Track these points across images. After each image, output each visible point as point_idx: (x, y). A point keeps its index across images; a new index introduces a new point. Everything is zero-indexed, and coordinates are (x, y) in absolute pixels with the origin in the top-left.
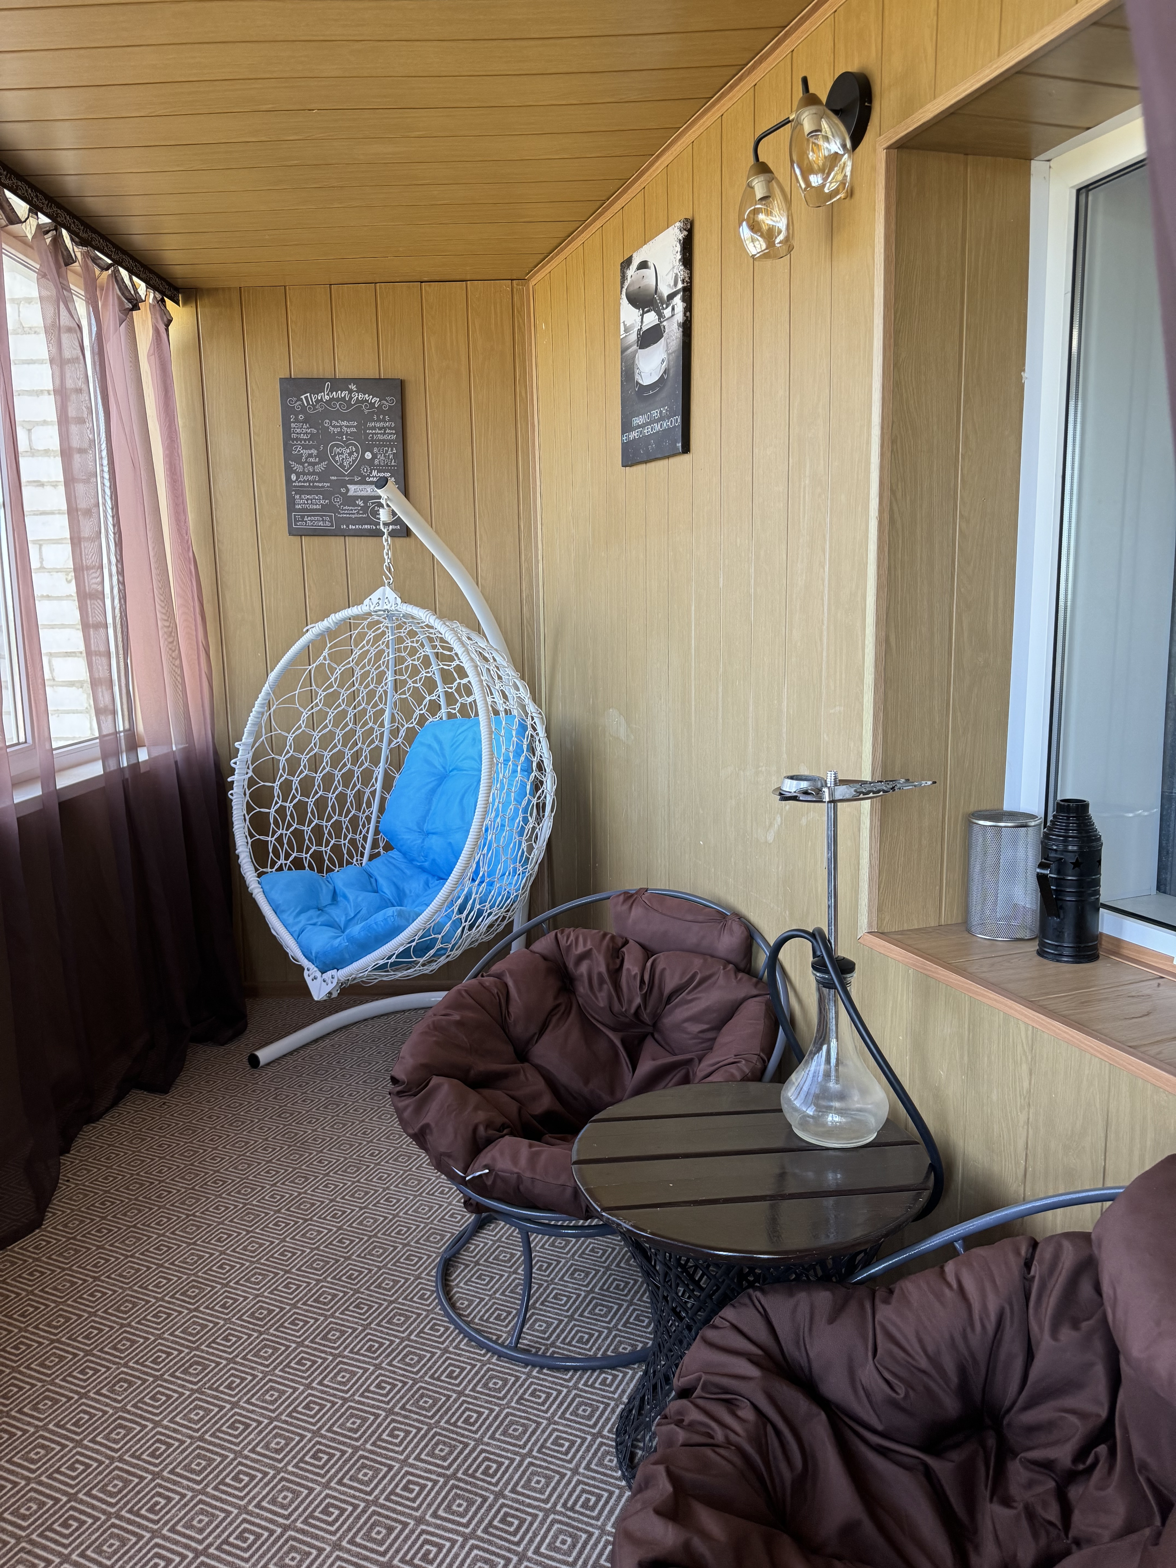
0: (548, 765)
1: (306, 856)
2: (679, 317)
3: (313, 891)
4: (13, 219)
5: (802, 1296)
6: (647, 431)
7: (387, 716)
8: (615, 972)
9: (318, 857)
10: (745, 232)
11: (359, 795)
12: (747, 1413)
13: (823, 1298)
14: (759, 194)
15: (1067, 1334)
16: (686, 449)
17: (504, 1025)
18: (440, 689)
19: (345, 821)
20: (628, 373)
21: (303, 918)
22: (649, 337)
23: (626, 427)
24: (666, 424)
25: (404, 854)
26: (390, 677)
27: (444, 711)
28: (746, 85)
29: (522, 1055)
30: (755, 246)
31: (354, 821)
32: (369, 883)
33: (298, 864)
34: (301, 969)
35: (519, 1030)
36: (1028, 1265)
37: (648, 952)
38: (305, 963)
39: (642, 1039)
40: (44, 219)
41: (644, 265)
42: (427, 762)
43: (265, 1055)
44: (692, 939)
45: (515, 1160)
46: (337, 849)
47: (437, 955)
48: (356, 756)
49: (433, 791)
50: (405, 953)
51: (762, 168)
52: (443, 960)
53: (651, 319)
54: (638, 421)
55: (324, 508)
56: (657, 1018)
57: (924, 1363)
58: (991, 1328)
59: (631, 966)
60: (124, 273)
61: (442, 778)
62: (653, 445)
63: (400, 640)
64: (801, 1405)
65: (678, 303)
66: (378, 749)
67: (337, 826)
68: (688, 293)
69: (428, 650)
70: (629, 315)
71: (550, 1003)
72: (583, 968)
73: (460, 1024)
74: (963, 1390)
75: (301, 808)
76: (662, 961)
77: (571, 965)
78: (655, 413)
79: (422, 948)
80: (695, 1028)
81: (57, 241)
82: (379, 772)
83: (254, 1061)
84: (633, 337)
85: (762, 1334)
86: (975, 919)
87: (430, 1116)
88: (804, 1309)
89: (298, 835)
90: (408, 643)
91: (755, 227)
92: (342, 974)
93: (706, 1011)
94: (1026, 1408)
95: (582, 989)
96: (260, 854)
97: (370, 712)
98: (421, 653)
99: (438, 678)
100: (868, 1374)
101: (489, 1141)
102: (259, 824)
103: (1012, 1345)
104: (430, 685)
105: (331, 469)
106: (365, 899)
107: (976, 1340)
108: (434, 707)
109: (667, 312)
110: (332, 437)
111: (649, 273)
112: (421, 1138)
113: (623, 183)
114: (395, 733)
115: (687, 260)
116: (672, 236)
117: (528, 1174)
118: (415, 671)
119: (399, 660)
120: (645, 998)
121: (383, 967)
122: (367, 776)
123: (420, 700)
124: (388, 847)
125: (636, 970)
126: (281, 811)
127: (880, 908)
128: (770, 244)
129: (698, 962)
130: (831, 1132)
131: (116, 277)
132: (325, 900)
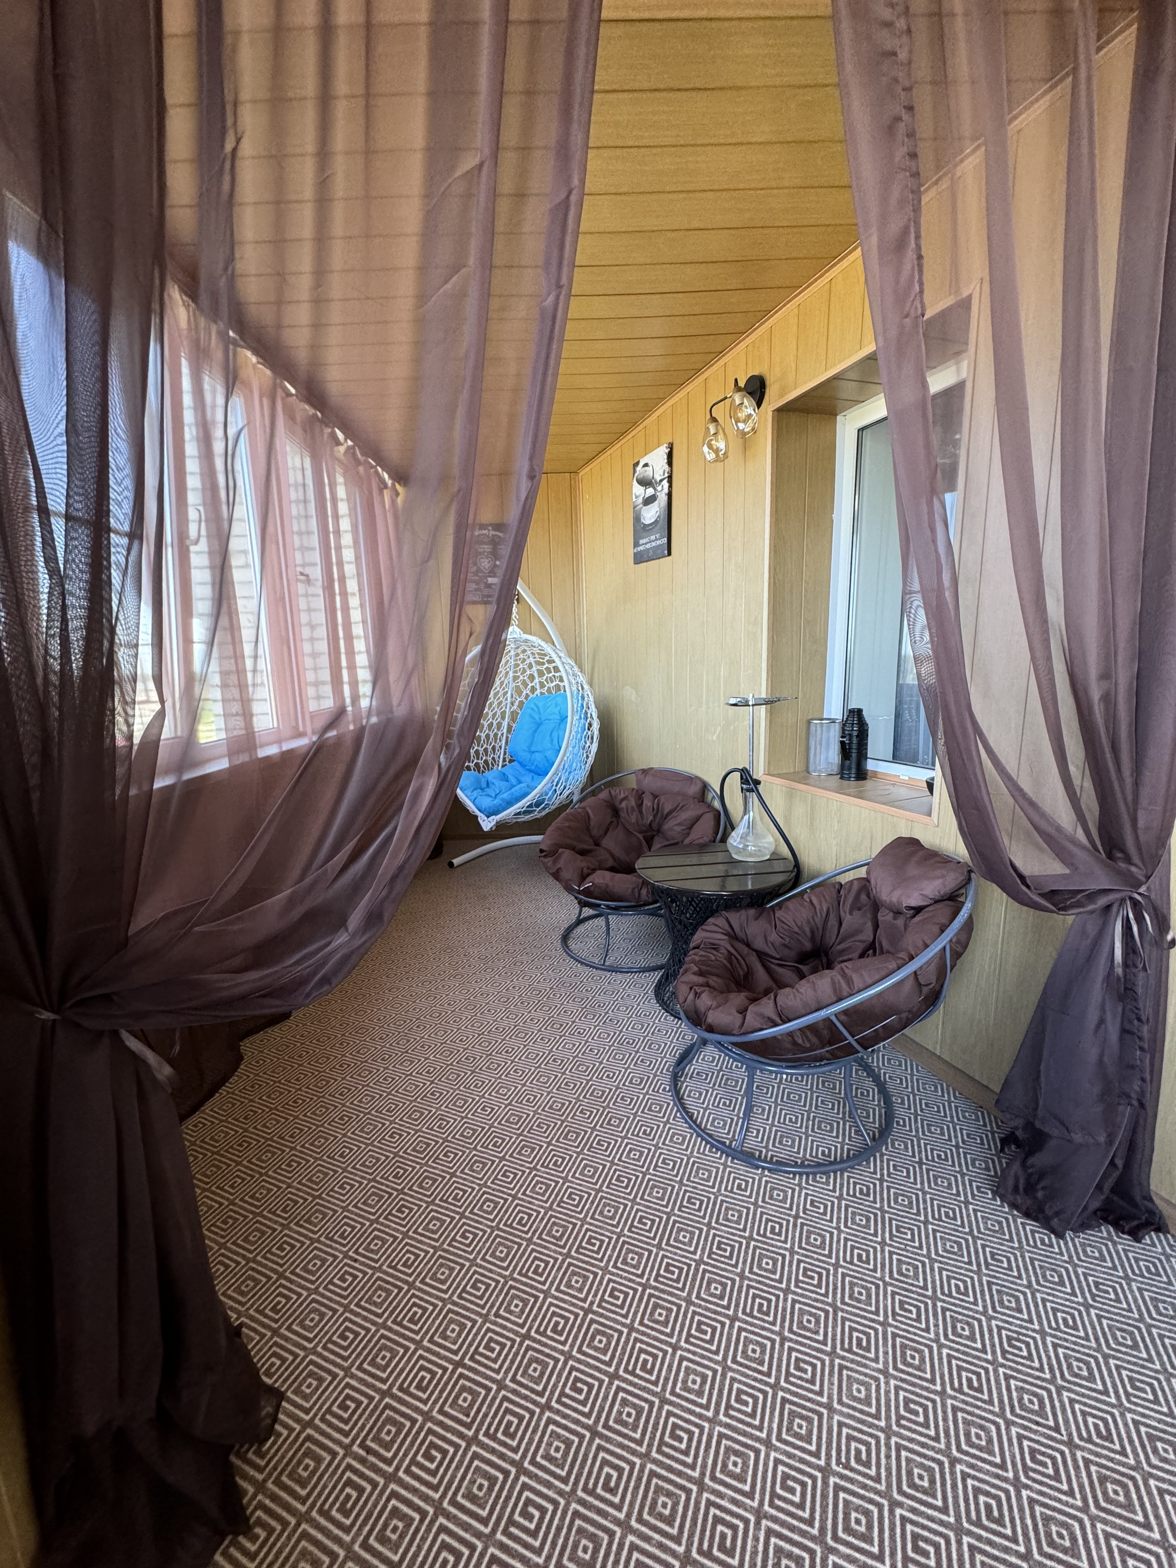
0: (595, 715)
2: (666, 490)
3: (478, 781)
5: (743, 911)
6: (648, 546)
7: (509, 695)
8: (640, 805)
10: (706, 449)
11: (496, 735)
12: (724, 951)
13: (752, 912)
14: (712, 432)
15: (856, 913)
16: (669, 554)
17: (588, 829)
18: (537, 680)
19: (490, 748)
20: (637, 519)
21: (475, 793)
22: (649, 501)
23: (636, 544)
24: (659, 542)
25: (521, 764)
26: (511, 674)
27: (538, 692)
28: (701, 379)
29: (597, 844)
30: (711, 456)
31: (494, 748)
32: (504, 777)
34: (476, 817)
35: (595, 832)
36: (839, 892)
37: (655, 797)
38: (478, 813)
39: (653, 837)
40: (350, 443)
41: (646, 465)
42: (531, 716)
43: (456, 861)
44: (676, 789)
45: (604, 878)
46: (486, 762)
47: (544, 808)
48: (494, 715)
49: (535, 731)
50: (530, 806)
51: (714, 420)
52: (547, 811)
53: (650, 491)
54: (641, 542)
55: (476, 590)
56: (660, 826)
57: (796, 929)
58: (824, 915)
59: (647, 802)
60: (379, 469)
61: (539, 725)
62: (654, 552)
63: (517, 655)
64: (745, 950)
65: (665, 484)
66: (504, 712)
67: (486, 750)
68: (670, 479)
69: (532, 660)
70: (638, 490)
71: (608, 821)
72: (624, 805)
73: (569, 827)
74: (813, 939)
76: (663, 799)
77: (617, 803)
78: (653, 537)
79: (538, 804)
80: (678, 829)
81: (354, 454)
82: (505, 724)
83: (451, 865)
84: (640, 500)
85: (727, 927)
86: (811, 768)
87: (561, 864)
88: (743, 917)
90: (521, 656)
91: (710, 447)
92: (498, 817)
93: (685, 820)
94: (839, 943)
95: (623, 814)
97: (501, 693)
98: (528, 662)
99: (536, 675)
100: (773, 937)
101: (588, 875)
103: (833, 922)
104: (532, 678)
105: (479, 570)
106: (504, 784)
107: (819, 921)
108: (533, 689)
109: (659, 488)
110: (480, 553)
111: (649, 470)
112: (556, 876)
113: (635, 424)
114: (512, 704)
115: (670, 463)
116: (663, 450)
117: (610, 884)
118: (524, 671)
119: (517, 665)
120: (655, 816)
121: (519, 814)
122: (499, 726)
123: (526, 685)
124: (511, 761)
125: (649, 804)
127: (769, 763)
128: (717, 456)
129: (680, 798)
130: (751, 855)
131: (377, 472)
132: (484, 785)
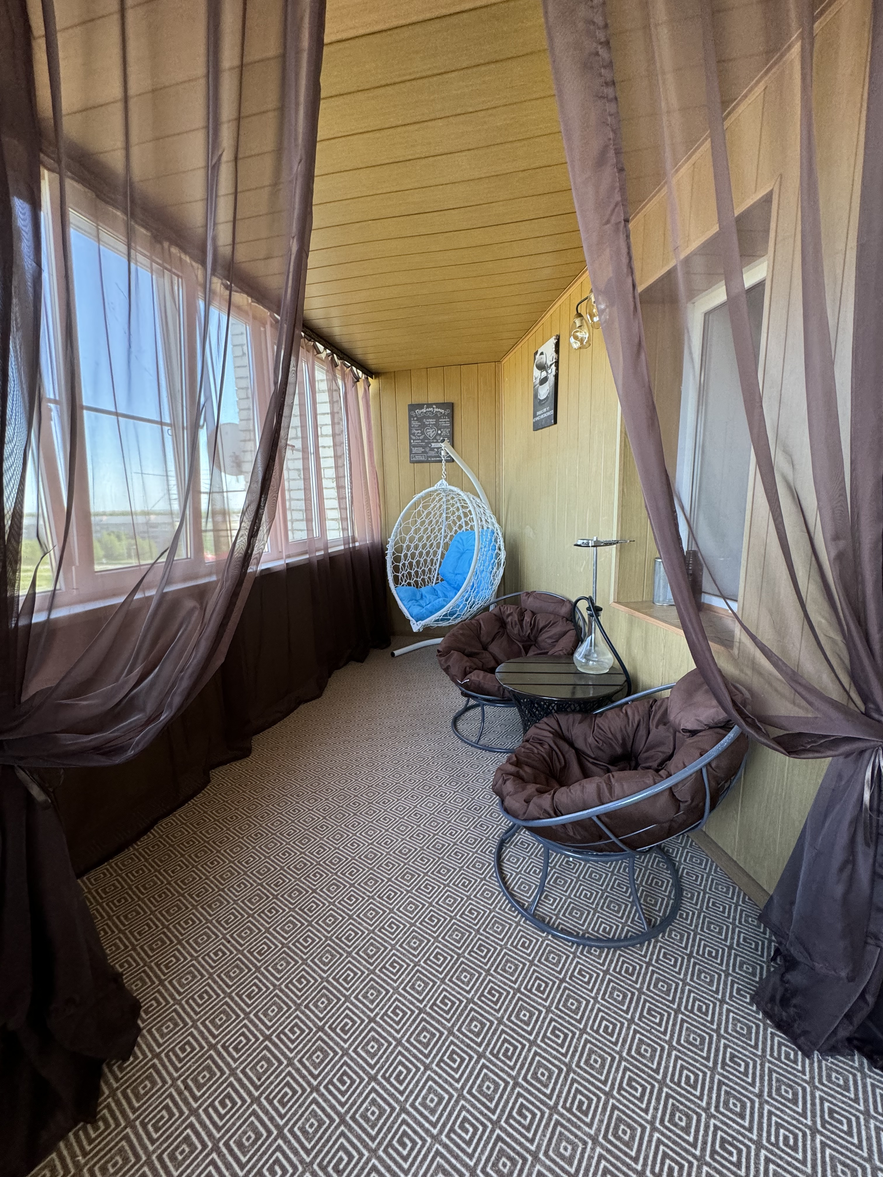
0: (502, 548)
1: (412, 582)
2: (554, 373)
3: (414, 594)
4: (319, 352)
5: (571, 715)
6: (542, 417)
7: (443, 530)
8: (521, 621)
9: (416, 582)
10: (572, 340)
11: (432, 560)
12: (547, 746)
13: (578, 717)
14: (578, 324)
15: (661, 727)
16: (555, 422)
17: (479, 637)
18: (463, 520)
19: (427, 570)
20: (536, 396)
21: (410, 603)
22: (543, 381)
23: (535, 416)
24: (549, 414)
25: (448, 582)
26: (444, 515)
27: (464, 528)
28: (579, 282)
29: (485, 648)
30: (576, 345)
31: (430, 570)
32: (434, 592)
33: (409, 584)
34: (409, 621)
35: (484, 639)
36: (651, 707)
37: (534, 613)
38: (410, 618)
39: (530, 646)
41: (542, 354)
42: (457, 547)
43: (397, 653)
44: (551, 609)
45: (478, 677)
46: (423, 580)
47: (457, 617)
48: (431, 545)
49: (459, 558)
50: (446, 615)
51: (579, 315)
52: (459, 620)
53: (544, 374)
54: (538, 413)
55: (423, 452)
56: (536, 638)
57: (610, 736)
58: (635, 725)
59: (527, 619)
60: (354, 368)
61: (462, 554)
62: (544, 422)
63: (448, 501)
64: (565, 747)
65: (553, 367)
66: (439, 543)
67: (424, 571)
68: (557, 363)
69: (459, 505)
70: (537, 373)
71: (496, 631)
72: (509, 619)
73: (461, 634)
74: (624, 745)
75: (411, 564)
76: (539, 617)
77: (505, 618)
78: (545, 410)
79: (452, 614)
80: (550, 641)
82: (440, 552)
83: (393, 656)
84: (538, 381)
85: (556, 727)
86: (656, 599)
87: (450, 663)
88: (571, 720)
89: (410, 573)
90: (451, 502)
91: (576, 338)
92: (423, 622)
93: (555, 634)
94: (646, 751)
95: (509, 627)
96: (396, 580)
97: (437, 529)
98: (456, 506)
99: (462, 515)
100: (591, 740)
101: (470, 672)
102: (396, 569)
103: (642, 732)
104: (459, 518)
105: (426, 438)
106: (432, 597)
107: (630, 730)
108: (460, 527)
109: (549, 371)
110: (427, 426)
111: (543, 356)
112: (447, 670)
113: (535, 322)
114: (446, 537)
115: (557, 351)
116: (553, 341)
117: (482, 681)
118: (454, 513)
119: (448, 509)
120: (532, 630)
121: (437, 620)
122: (435, 553)
123: (455, 524)
124: (442, 580)
125: (529, 620)
126: (404, 565)
127: (618, 593)
128: (582, 343)
129: (552, 616)
130: (592, 669)
131: (352, 370)
132: (418, 597)
